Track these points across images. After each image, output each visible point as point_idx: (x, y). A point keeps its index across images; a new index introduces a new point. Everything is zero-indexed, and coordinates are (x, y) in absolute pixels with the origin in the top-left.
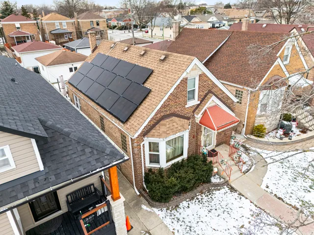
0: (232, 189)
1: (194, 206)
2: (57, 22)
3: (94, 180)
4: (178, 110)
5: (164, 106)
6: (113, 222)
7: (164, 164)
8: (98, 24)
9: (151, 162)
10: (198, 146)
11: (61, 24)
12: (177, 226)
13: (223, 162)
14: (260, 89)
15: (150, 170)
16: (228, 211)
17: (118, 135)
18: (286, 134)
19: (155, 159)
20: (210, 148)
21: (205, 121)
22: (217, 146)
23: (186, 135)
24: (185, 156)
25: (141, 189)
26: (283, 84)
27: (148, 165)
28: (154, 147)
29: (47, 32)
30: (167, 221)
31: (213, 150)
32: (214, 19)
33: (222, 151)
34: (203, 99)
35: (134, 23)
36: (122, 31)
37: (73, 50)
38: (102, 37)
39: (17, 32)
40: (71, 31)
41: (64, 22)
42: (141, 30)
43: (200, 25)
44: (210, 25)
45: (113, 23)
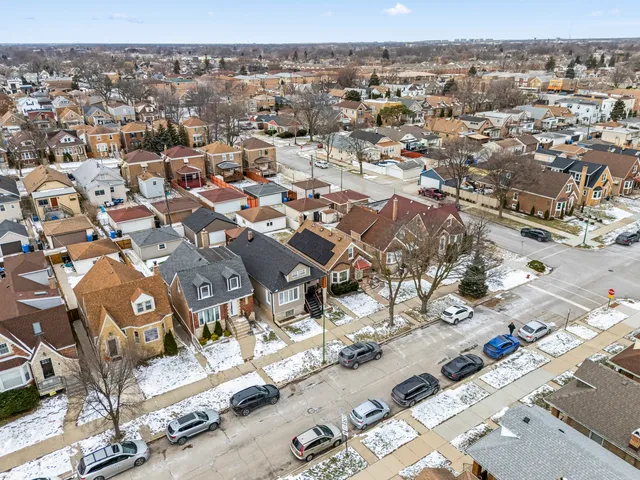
0: (366, 294)
2: (224, 155)
4: (344, 261)
5: (339, 259)
7: (339, 282)
8: (266, 153)
10: (354, 276)
11: (228, 156)
12: (342, 302)
13: (364, 284)
14: (386, 251)
15: (333, 284)
16: (362, 299)
17: (321, 268)
19: (335, 280)
20: (359, 278)
21: (356, 266)
22: (363, 278)
23: (348, 271)
24: (347, 280)
25: (330, 291)
26: (401, 248)
27: (333, 282)
28: (335, 275)
29: (214, 164)
30: (340, 301)
31: (361, 280)
32: (409, 137)
33: (365, 281)
34: (356, 257)
35: (301, 128)
36: (286, 142)
37: (256, 198)
38: (269, 167)
39: (185, 167)
40: (238, 163)
41: (231, 154)
42: (312, 140)
43: (389, 148)
44: (404, 146)
45: (271, 126)
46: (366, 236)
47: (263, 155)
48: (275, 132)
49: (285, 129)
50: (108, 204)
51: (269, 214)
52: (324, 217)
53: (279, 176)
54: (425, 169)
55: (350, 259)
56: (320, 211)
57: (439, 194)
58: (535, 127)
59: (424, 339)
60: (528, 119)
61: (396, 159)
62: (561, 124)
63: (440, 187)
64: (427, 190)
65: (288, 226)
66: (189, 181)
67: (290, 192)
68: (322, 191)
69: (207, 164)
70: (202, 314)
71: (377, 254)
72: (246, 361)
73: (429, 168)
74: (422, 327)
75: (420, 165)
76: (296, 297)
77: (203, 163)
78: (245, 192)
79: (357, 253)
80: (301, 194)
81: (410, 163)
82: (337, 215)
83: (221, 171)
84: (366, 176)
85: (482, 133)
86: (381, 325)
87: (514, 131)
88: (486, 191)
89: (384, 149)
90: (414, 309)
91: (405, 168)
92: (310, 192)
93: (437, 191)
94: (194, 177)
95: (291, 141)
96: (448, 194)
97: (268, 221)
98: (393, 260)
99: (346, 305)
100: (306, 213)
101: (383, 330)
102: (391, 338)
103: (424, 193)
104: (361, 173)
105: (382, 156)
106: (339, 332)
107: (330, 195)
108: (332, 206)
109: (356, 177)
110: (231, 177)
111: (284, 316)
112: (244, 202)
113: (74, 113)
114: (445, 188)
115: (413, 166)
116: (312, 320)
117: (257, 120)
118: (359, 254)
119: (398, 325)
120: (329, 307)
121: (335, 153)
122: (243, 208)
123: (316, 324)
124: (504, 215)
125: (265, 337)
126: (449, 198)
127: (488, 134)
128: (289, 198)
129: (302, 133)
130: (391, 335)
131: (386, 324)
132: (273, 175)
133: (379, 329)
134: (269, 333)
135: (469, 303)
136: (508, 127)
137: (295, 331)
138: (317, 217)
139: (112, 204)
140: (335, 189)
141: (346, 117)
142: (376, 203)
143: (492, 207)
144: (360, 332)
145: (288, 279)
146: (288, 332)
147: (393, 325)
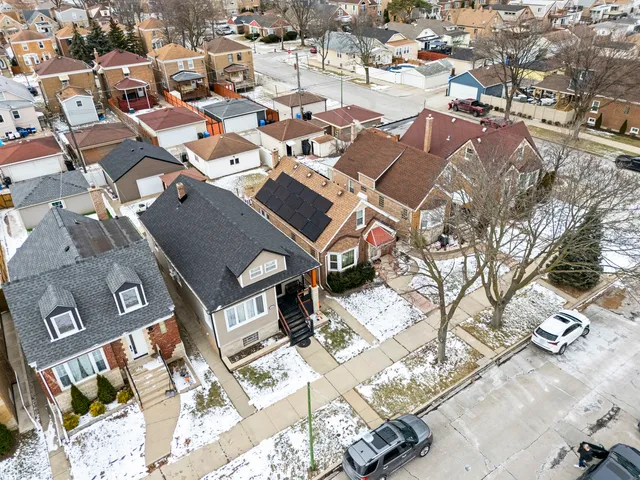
0: (388, 286)
1: (360, 296)
2: (180, 62)
3: (299, 278)
4: (350, 232)
5: (340, 231)
6: (312, 300)
7: (340, 269)
8: (239, 58)
9: (332, 267)
10: (366, 256)
11: (185, 63)
12: (348, 306)
13: (384, 268)
14: (421, 209)
15: (331, 273)
16: (381, 298)
17: (308, 249)
18: (443, 246)
19: (334, 266)
20: (374, 258)
21: (370, 238)
22: (382, 256)
23: (356, 250)
24: (355, 263)
25: (324, 285)
26: (444, 202)
27: (329, 269)
28: (334, 258)
30: (342, 304)
31: (379, 260)
32: (428, 33)
33: (384, 260)
34: (369, 224)
35: (290, 29)
36: (271, 47)
37: (219, 121)
38: (245, 78)
39: (125, 80)
40: (200, 72)
41: (190, 60)
42: (303, 44)
43: (403, 48)
44: (421, 45)
45: (253, 28)
46: (386, 182)
47: (236, 61)
48: (258, 35)
49: (270, 31)
50: (11, 136)
51: (235, 146)
52: (318, 148)
53: (258, 90)
54: (453, 74)
55: (360, 227)
56: (311, 138)
57: (479, 108)
58: (583, 18)
59: (508, 392)
60: (574, 8)
61: (413, 62)
62: (615, 13)
63: (479, 96)
64: (462, 103)
65: (263, 164)
66: (131, 99)
67: (270, 112)
68: (314, 109)
69: (158, 76)
70: (66, 367)
71: (404, 215)
72: (151, 468)
73: (458, 73)
74: (499, 362)
75: (447, 69)
76: (261, 310)
77: (152, 75)
78: (206, 114)
79: (372, 217)
80: (285, 113)
81: (433, 67)
82: (337, 146)
83: (178, 86)
84: (374, 87)
85: (521, 26)
86: (420, 361)
87: (559, 22)
88: (545, 101)
89: (397, 49)
90: (477, 319)
91: (427, 73)
92: (297, 111)
93: (476, 103)
94: (141, 94)
95: (277, 46)
96: (491, 107)
97: (231, 158)
98: (430, 222)
99: (354, 313)
100: (290, 143)
101: (426, 372)
102: (444, 391)
103: (456, 106)
104: (368, 82)
105: (394, 60)
106: (343, 380)
107: (326, 115)
108: (329, 130)
109: (360, 88)
110: (191, 93)
111: (240, 346)
112: (202, 127)
113: (10, 19)
114: (485, 99)
115: (438, 70)
116: (293, 350)
117: (236, 22)
118: (374, 218)
119: (454, 359)
120: (325, 319)
121: (332, 57)
122: (201, 136)
123: (299, 360)
124: (582, 135)
125: (200, 397)
126: (492, 113)
127: (527, 27)
128: (268, 119)
129: (291, 36)
130: (443, 385)
131: (431, 357)
132: (249, 89)
133: (418, 370)
134: (208, 386)
135: (573, 300)
136: (551, 17)
137: (260, 379)
138: (307, 149)
139: (18, 135)
140: (333, 105)
141: (345, 14)
142: (394, 124)
143: (557, 124)
144: (384, 379)
145: (243, 281)
146: (245, 384)
147: (444, 359)
